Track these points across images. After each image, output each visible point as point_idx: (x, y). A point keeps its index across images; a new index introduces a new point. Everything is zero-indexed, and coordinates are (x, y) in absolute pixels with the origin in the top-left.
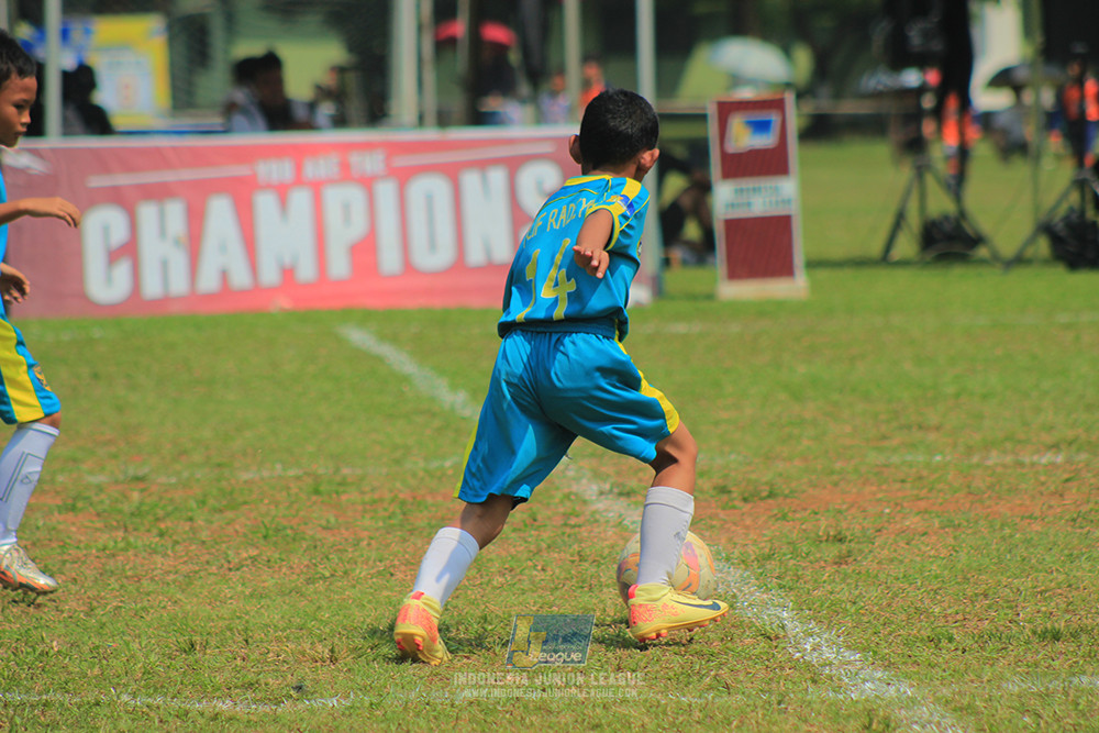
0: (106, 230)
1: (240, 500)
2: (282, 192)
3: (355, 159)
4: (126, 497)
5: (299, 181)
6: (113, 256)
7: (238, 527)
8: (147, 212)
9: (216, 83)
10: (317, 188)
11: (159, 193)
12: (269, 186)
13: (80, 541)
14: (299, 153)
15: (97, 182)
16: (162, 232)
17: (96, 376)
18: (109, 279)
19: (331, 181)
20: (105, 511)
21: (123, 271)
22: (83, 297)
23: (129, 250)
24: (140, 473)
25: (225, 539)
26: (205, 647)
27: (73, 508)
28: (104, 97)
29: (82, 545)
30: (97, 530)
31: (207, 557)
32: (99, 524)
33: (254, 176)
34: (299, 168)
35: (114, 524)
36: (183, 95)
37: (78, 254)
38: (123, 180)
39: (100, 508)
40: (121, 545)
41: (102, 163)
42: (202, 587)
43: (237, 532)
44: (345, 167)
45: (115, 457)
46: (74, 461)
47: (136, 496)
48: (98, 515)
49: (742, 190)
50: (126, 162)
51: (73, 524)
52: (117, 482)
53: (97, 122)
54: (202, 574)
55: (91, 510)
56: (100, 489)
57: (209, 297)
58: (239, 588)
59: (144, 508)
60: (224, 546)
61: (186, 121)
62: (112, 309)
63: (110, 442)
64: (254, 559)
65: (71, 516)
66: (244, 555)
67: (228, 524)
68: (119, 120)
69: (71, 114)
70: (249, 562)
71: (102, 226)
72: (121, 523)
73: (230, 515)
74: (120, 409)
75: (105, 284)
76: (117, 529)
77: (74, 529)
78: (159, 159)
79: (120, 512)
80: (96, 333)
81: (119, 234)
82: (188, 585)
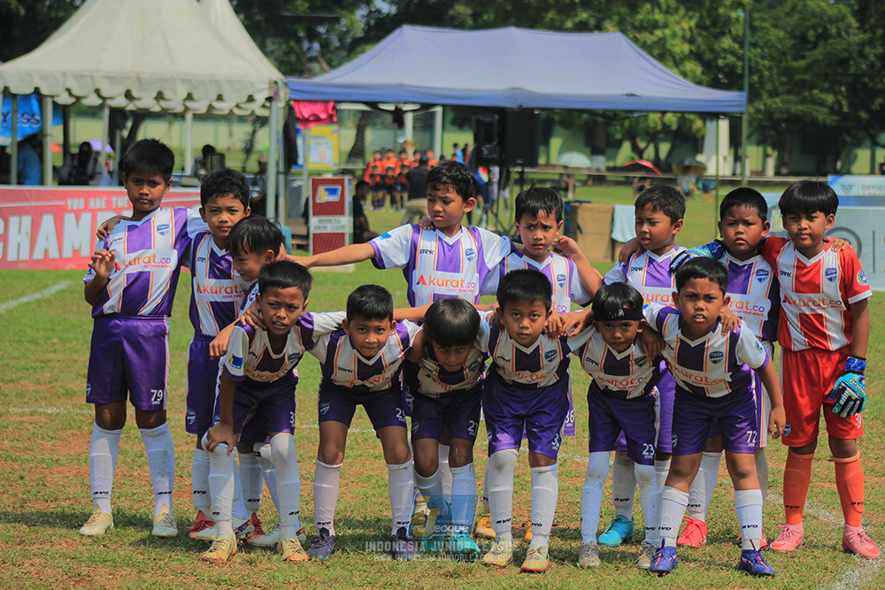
2: (78, 214)
3: (114, 199)
5: (86, 209)
8: (14, 221)
10: (94, 212)
11: (20, 212)
12: (72, 211)
14: (87, 196)
16: (20, 230)
19: (102, 210)
23: (3, 238)
33: (66, 205)
34: (87, 203)
38: (3, 205)
44: (109, 203)
49: (321, 221)
57: (38, 262)
78: (23, 196)
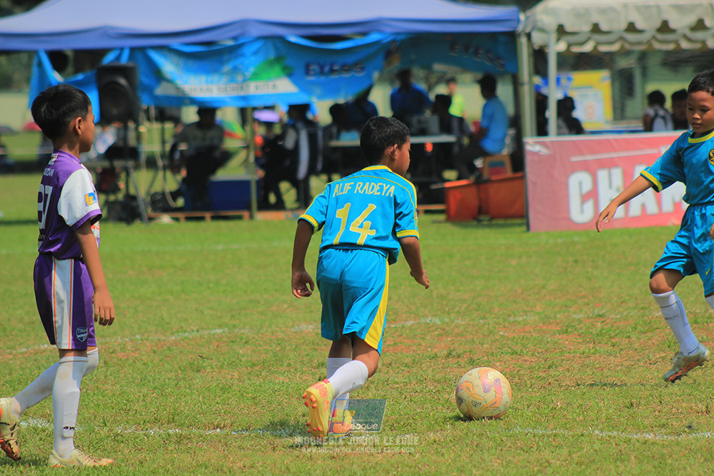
0: (580, 184)
1: (655, 327)
4: (594, 325)
6: (585, 198)
7: (654, 341)
8: (602, 175)
9: (638, 106)
11: (609, 164)
13: (570, 349)
15: (575, 159)
16: (610, 185)
17: (576, 261)
18: (582, 211)
20: (583, 333)
21: (589, 206)
22: (569, 219)
23: (593, 194)
24: (601, 313)
25: (647, 348)
26: (638, 406)
27: (567, 332)
28: (578, 114)
29: (572, 351)
30: (579, 343)
31: (638, 357)
32: (580, 340)
35: (588, 340)
36: (620, 111)
37: (566, 197)
38: (589, 157)
39: (580, 332)
40: (592, 351)
41: (579, 149)
42: (636, 373)
43: (654, 344)
45: (588, 304)
46: (566, 306)
47: (599, 325)
48: (579, 335)
50: (591, 148)
51: (567, 340)
52: (588, 318)
53: (575, 127)
54: (636, 366)
55: (575, 332)
56: (580, 321)
57: (635, 219)
58: (656, 374)
59: (604, 331)
60: (647, 351)
61: (622, 126)
62: (584, 226)
63: (585, 297)
64: (663, 358)
65: (565, 336)
66: (658, 356)
67: (649, 339)
68: (587, 126)
69: (562, 123)
70: (661, 360)
71: (579, 182)
72: (592, 339)
73: (649, 335)
74: (589, 279)
75: (581, 213)
76: (589, 343)
77: (567, 343)
78: (609, 146)
79: (591, 333)
80: (576, 239)
81: (587, 186)
82: (628, 372)
